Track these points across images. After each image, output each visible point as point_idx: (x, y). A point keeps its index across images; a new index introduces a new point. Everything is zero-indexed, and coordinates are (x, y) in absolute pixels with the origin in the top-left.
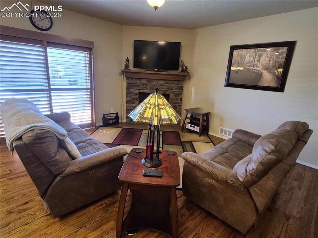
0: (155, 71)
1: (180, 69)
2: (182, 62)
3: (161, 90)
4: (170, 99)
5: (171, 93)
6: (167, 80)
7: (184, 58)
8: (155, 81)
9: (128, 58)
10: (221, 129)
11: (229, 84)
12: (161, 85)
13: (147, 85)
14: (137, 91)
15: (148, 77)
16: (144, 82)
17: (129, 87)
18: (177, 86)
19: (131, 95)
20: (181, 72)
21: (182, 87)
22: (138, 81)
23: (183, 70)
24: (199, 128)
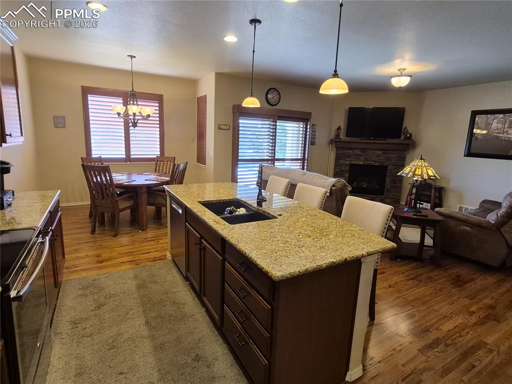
0: (371, 140)
1: (403, 138)
2: (405, 128)
3: (377, 161)
4: (388, 172)
5: (390, 165)
6: (385, 150)
7: (409, 124)
8: (371, 151)
9: (340, 126)
10: (460, 207)
11: (469, 154)
12: (378, 156)
13: (360, 155)
14: (349, 162)
15: (363, 147)
16: (357, 152)
17: (338, 158)
18: (398, 157)
19: (340, 167)
20: (403, 140)
21: (405, 158)
22: (350, 152)
23: (406, 138)
24: (430, 205)
